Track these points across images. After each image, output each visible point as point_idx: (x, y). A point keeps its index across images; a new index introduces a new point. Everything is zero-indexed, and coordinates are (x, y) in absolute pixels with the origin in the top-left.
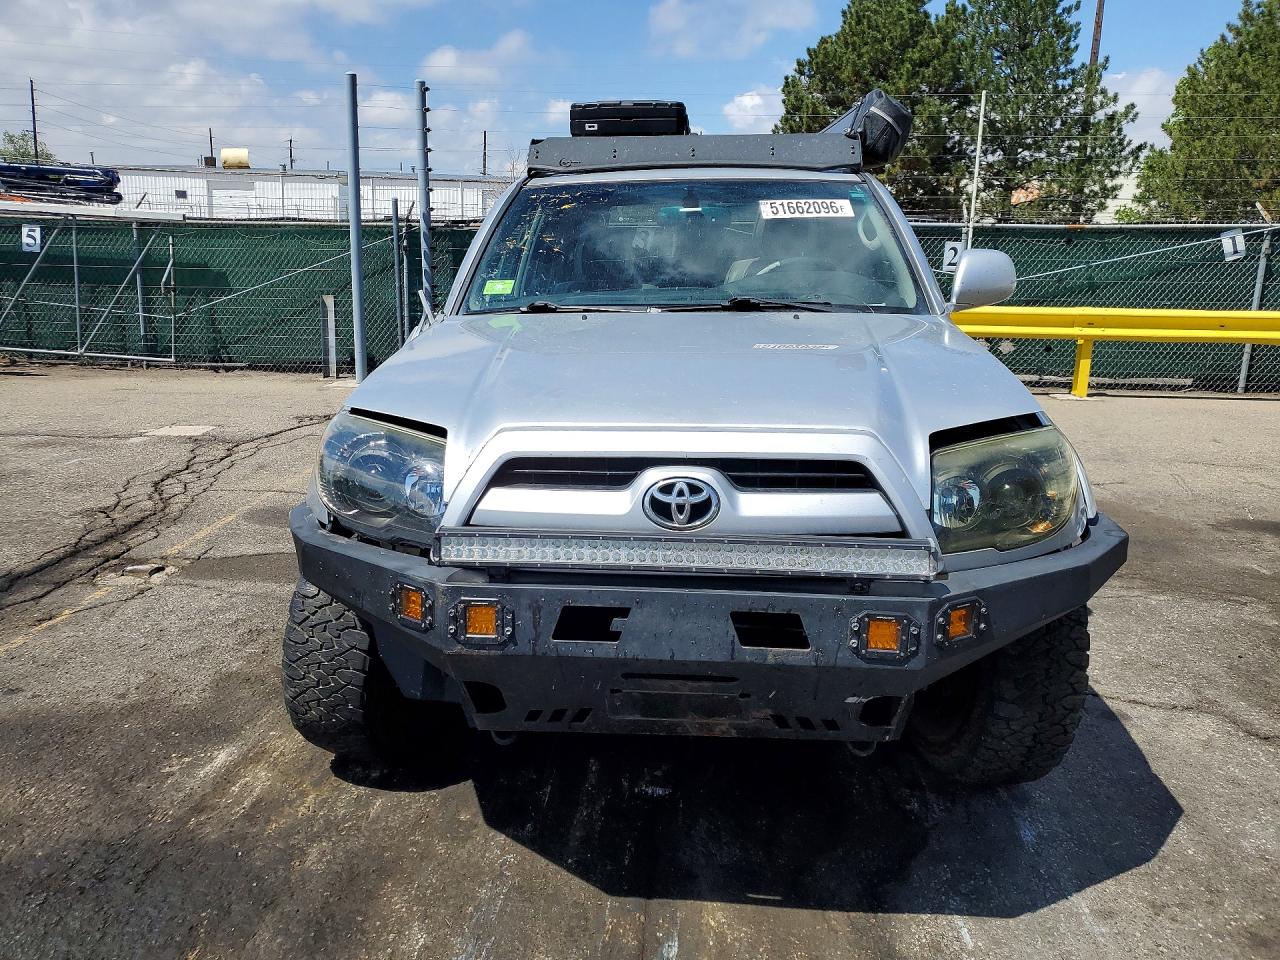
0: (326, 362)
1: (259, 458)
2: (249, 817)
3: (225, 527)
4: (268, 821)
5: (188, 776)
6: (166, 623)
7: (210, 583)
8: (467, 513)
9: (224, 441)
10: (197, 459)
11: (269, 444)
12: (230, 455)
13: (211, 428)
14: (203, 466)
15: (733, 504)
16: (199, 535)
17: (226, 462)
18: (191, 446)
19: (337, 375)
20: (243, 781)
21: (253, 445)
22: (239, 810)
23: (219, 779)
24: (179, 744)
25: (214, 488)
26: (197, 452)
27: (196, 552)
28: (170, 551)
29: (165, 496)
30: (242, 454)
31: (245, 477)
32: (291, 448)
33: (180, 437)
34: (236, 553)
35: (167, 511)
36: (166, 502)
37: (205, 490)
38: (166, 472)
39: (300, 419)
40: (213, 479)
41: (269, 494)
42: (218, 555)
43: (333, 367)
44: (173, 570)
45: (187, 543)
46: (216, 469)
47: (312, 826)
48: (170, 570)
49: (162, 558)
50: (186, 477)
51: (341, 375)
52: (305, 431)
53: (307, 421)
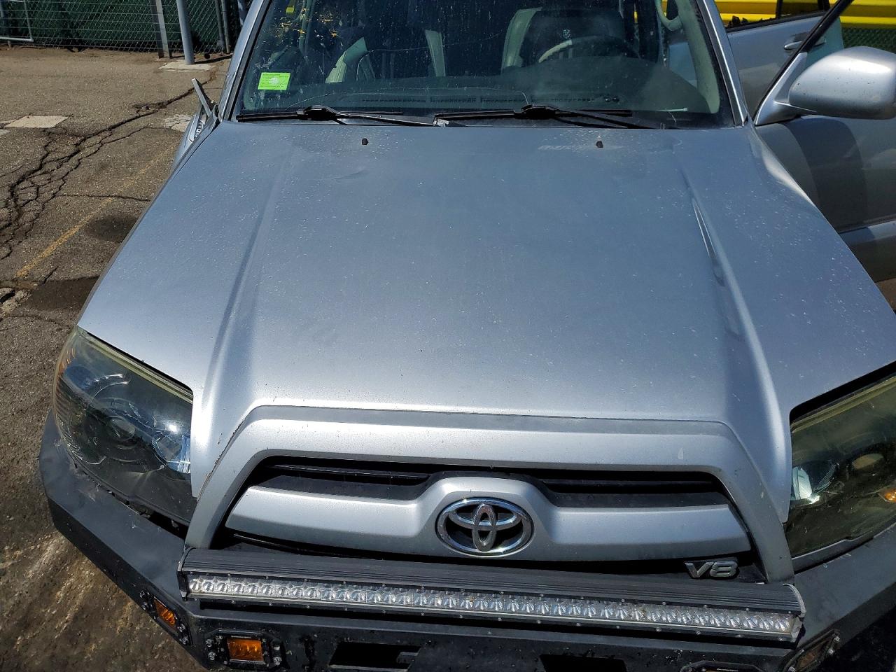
0: (160, 44)
1: (101, 157)
2: (70, 636)
3: (68, 242)
4: (88, 642)
5: (18, 577)
6: (10, 367)
7: (52, 314)
8: (220, 517)
9: (75, 135)
10: (48, 158)
11: (111, 139)
12: (77, 152)
13: (63, 118)
14: (54, 165)
15: (549, 524)
16: (46, 253)
17: (74, 161)
18: (44, 140)
19: (170, 54)
20: (67, 584)
21: (97, 139)
22: (62, 625)
23: (46, 581)
24: (13, 532)
25: (62, 192)
26: (50, 148)
27: (41, 273)
28: (21, 273)
29: (20, 202)
30: (88, 151)
31: (89, 180)
32: (130, 143)
33: (35, 130)
34: (77, 275)
35: (21, 221)
36: (20, 210)
37: (54, 195)
38: (21, 172)
39: (138, 107)
40: (61, 182)
41: (109, 200)
42: (62, 277)
43: (166, 48)
44: (22, 295)
45: (35, 262)
46: (64, 169)
47: (128, 646)
48: (19, 295)
49: (13, 280)
50: (39, 179)
51: (173, 55)
52: (141, 122)
53: (143, 111)
